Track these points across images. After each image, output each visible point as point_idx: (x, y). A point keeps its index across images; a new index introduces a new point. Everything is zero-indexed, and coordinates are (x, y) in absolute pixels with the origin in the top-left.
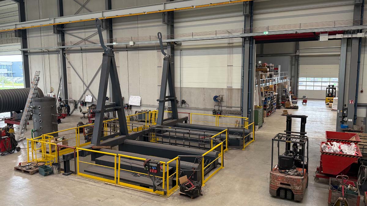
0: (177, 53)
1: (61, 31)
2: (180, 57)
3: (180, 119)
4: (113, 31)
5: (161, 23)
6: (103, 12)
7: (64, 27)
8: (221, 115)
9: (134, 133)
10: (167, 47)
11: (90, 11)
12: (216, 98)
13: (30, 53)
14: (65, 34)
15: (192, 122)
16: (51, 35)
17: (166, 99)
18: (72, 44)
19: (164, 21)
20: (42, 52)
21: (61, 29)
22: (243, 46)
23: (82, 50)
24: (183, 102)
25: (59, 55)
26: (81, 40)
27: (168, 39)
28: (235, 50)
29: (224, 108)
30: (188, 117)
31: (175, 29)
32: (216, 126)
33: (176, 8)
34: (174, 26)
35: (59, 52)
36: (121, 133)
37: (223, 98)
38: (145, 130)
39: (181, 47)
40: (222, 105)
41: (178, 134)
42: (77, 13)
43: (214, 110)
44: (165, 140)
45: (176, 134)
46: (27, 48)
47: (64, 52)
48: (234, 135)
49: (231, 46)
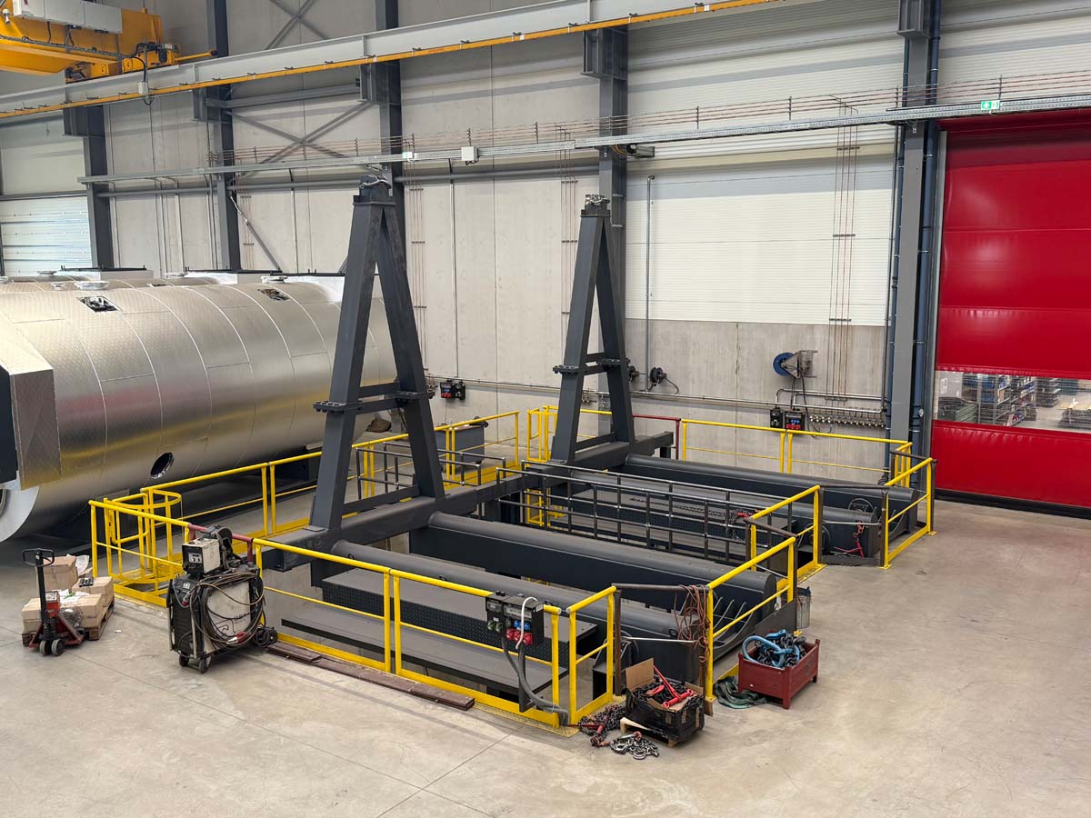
0: (637, 186)
1: (222, 110)
2: (646, 205)
3: (640, 440)
4: (402, 108)
5: (577, 75)
6: (366, 37)
7: (230, 96)
8: (802, 429)
9: (467, 489)
10: (598, 165)
11: (322, 36)
12: (781, 362)
13: (115, 191)
14: (233, 120)
15: (689, 452)
16: (185, 126)
17: (589, 364)
18: (260, 160)
19: (588, 67)
20: (156, 189)
21: (221, 104)
22: (899, 158)
23: (295, 180)
24: (657, 376)
25: (216, 198)
26: (288, 143)
27: (603, 132)
28: (864, 171)
29: (813, 403)
30: (672, 434)
31: (631, 96)
32: (779, 471)
33: (636, 15)
34: (629, 84)
35: (216, 186)
36: (420, 488)
37: (814, 363)
38: (507, 479)
39: (654, 166)
40: (809, 391)
41: (626, 499)
42: (277, 42)
43: (777, 408)
44: (578, 520)
45: (619, 498)
46: (104, 172)
47: (230, 188)
48: (852, 508)
49: (849, 159)
